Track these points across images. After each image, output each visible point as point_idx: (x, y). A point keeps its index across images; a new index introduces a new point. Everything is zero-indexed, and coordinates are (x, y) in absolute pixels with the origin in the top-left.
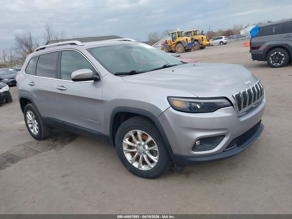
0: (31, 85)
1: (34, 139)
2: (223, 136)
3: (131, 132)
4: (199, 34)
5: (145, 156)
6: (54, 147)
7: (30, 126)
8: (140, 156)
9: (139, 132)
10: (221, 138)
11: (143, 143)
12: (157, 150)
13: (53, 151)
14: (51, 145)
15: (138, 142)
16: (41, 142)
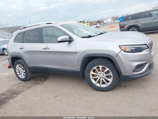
0: (21, 49)
1: (21, 81)
2: (146, 64)
3: (95, 67)
4: (86, 23)
5: (103, 79)
6: (38, 84)
7: (18, 74)
8: (100, 80)
9: (101, 67)
10: (145, 65)
11: (102, 73)
12: (112, 75)
13: (38, 86)
14: (35, 83)
15: (99, 72)
16: (27, 82)
